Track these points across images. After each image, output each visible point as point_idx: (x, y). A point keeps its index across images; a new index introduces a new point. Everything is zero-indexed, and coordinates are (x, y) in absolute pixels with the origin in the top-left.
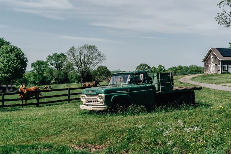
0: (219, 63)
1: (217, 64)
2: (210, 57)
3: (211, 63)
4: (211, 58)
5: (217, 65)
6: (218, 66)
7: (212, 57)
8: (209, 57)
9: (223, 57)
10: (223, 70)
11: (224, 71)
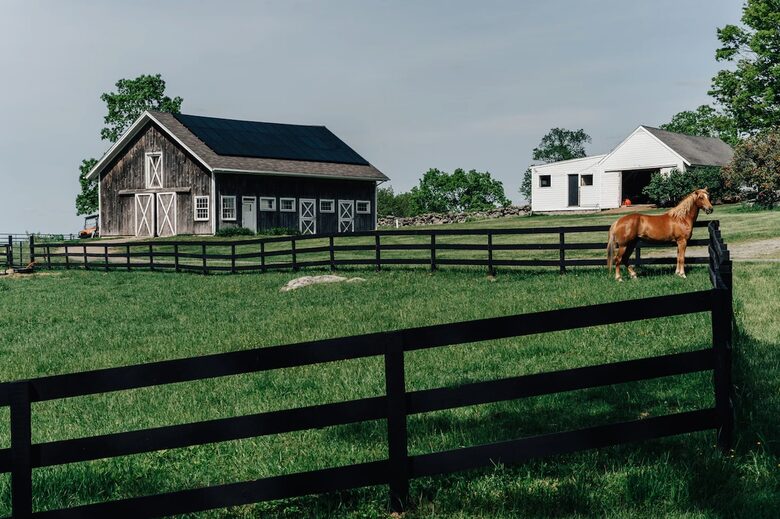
0: (199, 185)
1: (187, 189)
2: (140, 154)
3: (149, 184)
4: (148, 160)
5: (189, 193)
6: (195, 198)
7: (155, 158)
8: (130, 155)
9: (216, 156)
10: (222, 218)
11: (229, 225)
